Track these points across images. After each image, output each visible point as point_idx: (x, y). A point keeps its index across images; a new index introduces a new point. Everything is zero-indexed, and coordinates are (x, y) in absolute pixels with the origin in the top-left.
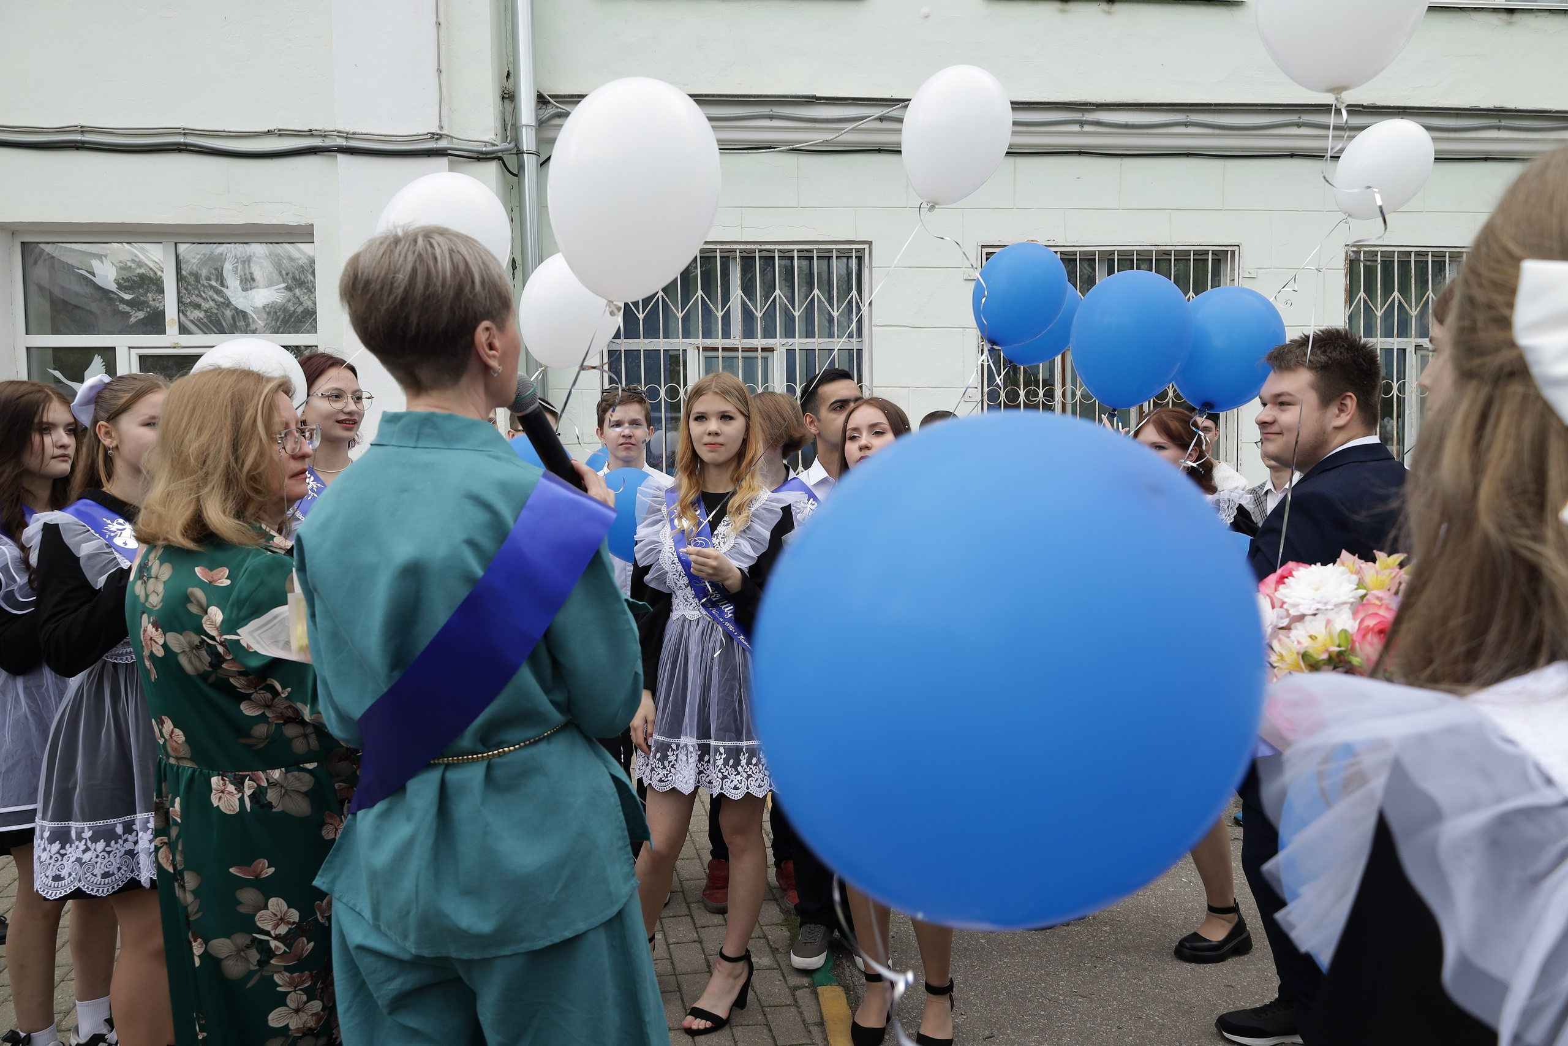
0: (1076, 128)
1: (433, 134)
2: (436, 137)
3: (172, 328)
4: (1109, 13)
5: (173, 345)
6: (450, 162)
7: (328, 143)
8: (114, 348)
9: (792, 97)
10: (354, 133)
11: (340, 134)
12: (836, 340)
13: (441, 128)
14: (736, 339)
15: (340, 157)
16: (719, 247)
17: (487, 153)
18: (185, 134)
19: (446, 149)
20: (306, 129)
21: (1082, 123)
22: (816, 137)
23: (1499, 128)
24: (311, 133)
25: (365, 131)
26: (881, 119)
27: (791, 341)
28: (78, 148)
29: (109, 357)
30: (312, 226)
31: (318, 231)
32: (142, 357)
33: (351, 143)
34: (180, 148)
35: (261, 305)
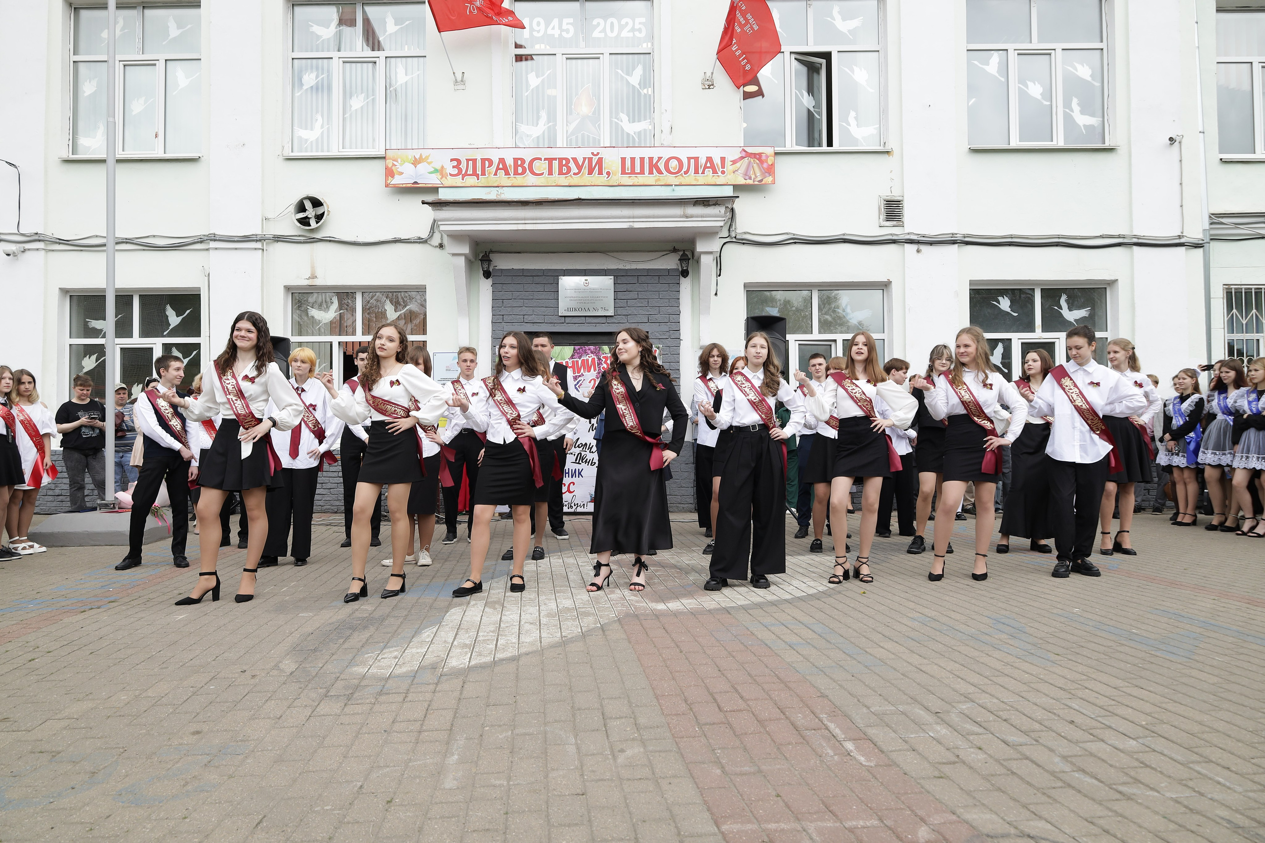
1: (1179, 236)
2: (1180, 237)
3: (1038, 329)
5: (1040, 338)
6: (1186, 249)
7: (1125, 241)
8: (1011, 339)
10: (1144, 236)
11: (1135, 236)
13: (1182, 233)
15: (1135, 248)
17: (1198, 244)
18: (1059, 238)
19: (1184, 243)
20: (1118, 234)
24: (1119, 237)
25: (1152, 235)
28: (1010, 245)
29: (1007, 343)
30: (1117, 280)
31: (1120, 283)
32: (1022, 343)
33: (1140, 241)
34: (1057, 245)
35: (1078, 318)
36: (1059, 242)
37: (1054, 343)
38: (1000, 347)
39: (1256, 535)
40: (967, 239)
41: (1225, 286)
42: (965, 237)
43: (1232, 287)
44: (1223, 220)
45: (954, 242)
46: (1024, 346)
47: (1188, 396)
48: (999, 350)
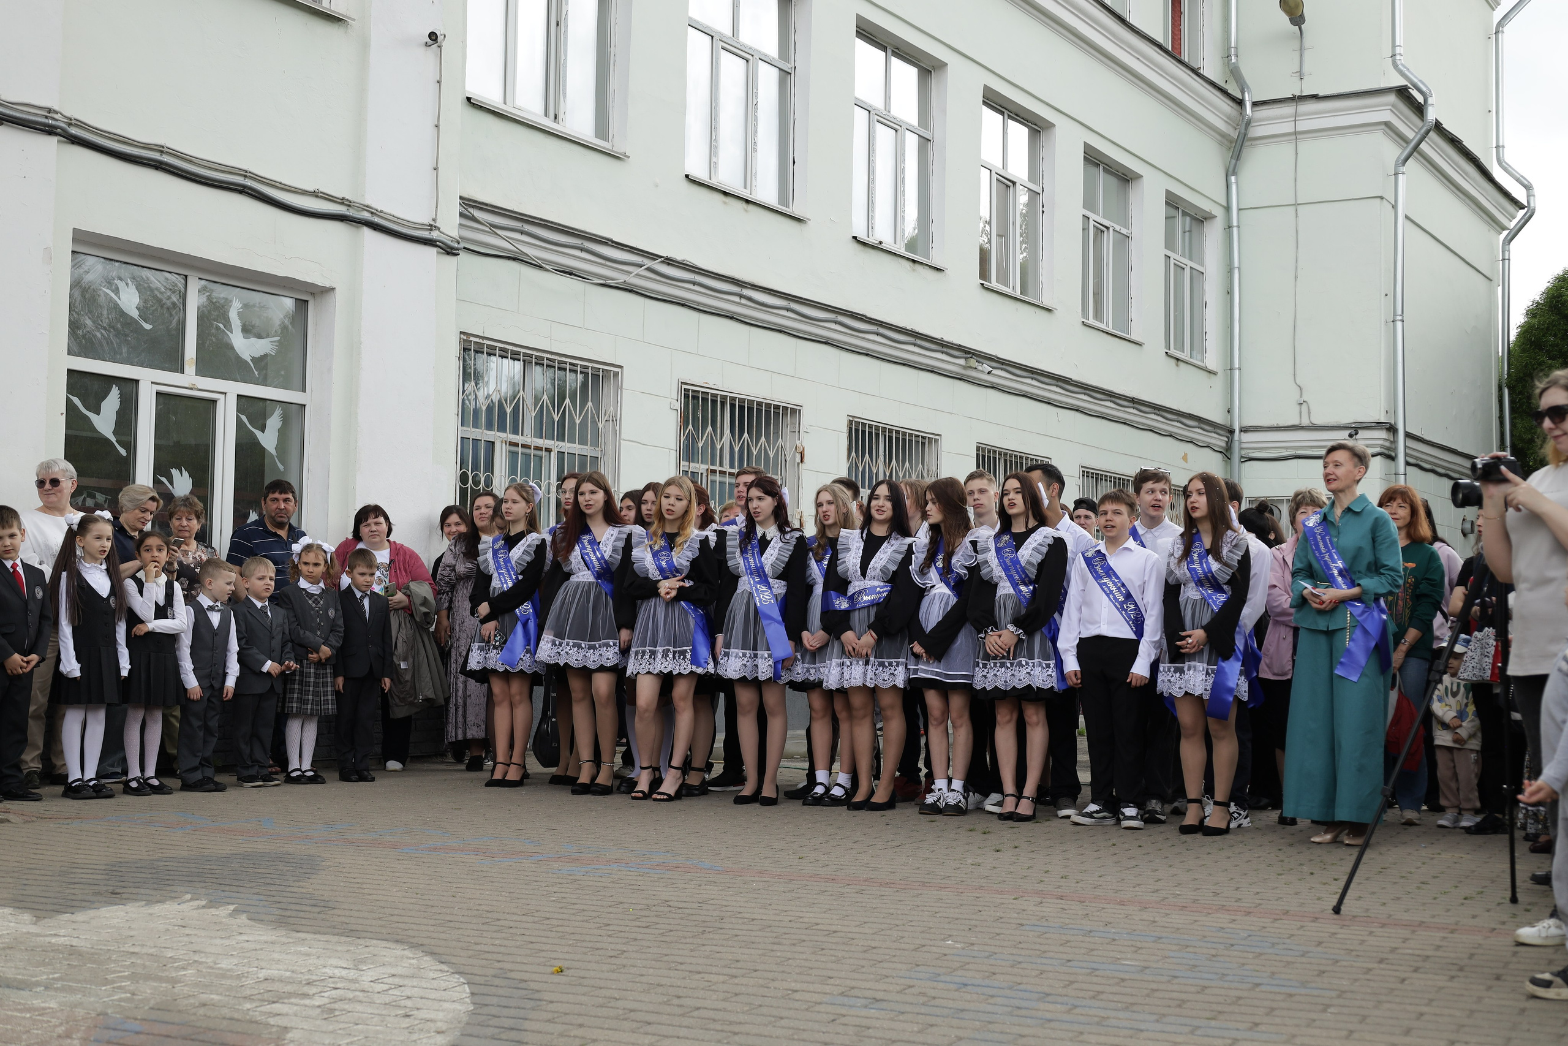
0: (736, 299)
1: (431, 225)
2: (431, 227)
3: (190, 367)
4: (746, 211)
5: (191, 386)
6: (438, 252)
7: (352, 213)
8: (137, 382)
9: (600, 237)
10: (382, 211)
11: (367, 208)
12: (588, 447)
13: (435, 220)
14: (527, 437)
15: (366, 231)
16: (535, 353)
17: (451, 248)
18: (246, 176)
19: (436, 241)
20: (341, 197)
21: (741, 296)
22: (620, 278)
23: (915, 345)
24: (343, 202)
25: (393, 213)
26: (649, 269)
27: (561, 444)
28: (157, 168)
29: (129, 386)
30: (333, 289)
31: (340, 296)
32: (158, 394)
33: (376, 220)
34: (242, 190)
35: (257, 355)
36: (245, 187)
37: (214, 402)
38: (115, 392)
39: (662, 797)
40: (73, 131)
41: (462, 336)
42: (70, 125)
43: (472, 339)
44: (477, 214)
45: (49, 130)
46: (161, 399)
47: (521, 536)
48: (112, 403)
